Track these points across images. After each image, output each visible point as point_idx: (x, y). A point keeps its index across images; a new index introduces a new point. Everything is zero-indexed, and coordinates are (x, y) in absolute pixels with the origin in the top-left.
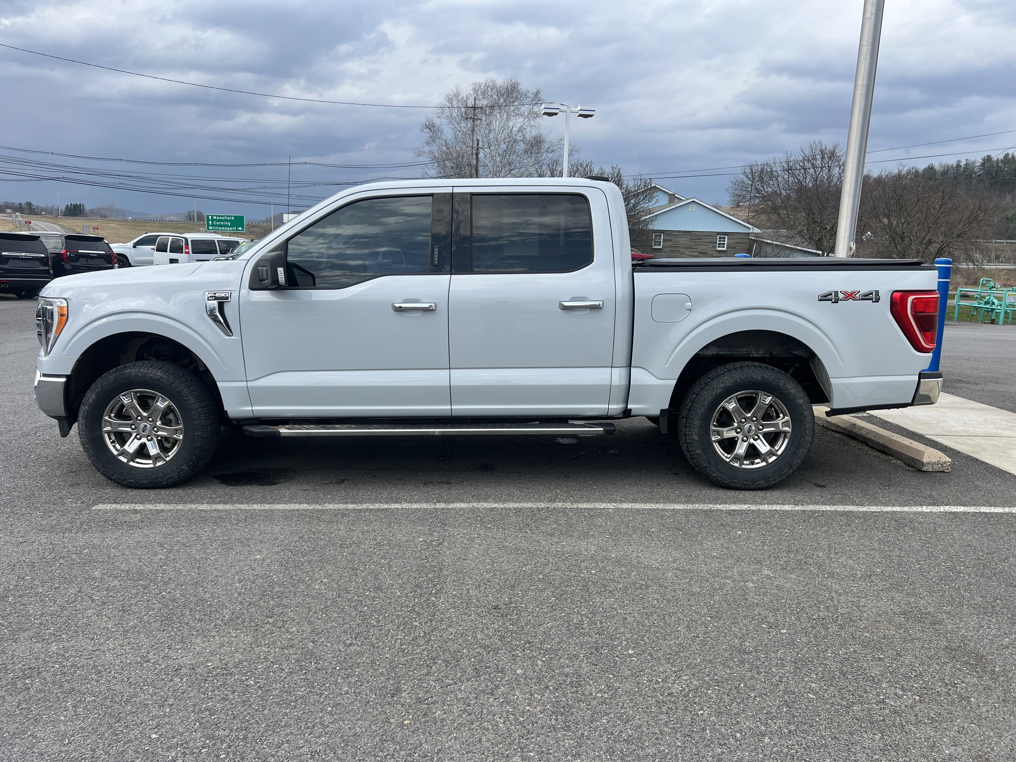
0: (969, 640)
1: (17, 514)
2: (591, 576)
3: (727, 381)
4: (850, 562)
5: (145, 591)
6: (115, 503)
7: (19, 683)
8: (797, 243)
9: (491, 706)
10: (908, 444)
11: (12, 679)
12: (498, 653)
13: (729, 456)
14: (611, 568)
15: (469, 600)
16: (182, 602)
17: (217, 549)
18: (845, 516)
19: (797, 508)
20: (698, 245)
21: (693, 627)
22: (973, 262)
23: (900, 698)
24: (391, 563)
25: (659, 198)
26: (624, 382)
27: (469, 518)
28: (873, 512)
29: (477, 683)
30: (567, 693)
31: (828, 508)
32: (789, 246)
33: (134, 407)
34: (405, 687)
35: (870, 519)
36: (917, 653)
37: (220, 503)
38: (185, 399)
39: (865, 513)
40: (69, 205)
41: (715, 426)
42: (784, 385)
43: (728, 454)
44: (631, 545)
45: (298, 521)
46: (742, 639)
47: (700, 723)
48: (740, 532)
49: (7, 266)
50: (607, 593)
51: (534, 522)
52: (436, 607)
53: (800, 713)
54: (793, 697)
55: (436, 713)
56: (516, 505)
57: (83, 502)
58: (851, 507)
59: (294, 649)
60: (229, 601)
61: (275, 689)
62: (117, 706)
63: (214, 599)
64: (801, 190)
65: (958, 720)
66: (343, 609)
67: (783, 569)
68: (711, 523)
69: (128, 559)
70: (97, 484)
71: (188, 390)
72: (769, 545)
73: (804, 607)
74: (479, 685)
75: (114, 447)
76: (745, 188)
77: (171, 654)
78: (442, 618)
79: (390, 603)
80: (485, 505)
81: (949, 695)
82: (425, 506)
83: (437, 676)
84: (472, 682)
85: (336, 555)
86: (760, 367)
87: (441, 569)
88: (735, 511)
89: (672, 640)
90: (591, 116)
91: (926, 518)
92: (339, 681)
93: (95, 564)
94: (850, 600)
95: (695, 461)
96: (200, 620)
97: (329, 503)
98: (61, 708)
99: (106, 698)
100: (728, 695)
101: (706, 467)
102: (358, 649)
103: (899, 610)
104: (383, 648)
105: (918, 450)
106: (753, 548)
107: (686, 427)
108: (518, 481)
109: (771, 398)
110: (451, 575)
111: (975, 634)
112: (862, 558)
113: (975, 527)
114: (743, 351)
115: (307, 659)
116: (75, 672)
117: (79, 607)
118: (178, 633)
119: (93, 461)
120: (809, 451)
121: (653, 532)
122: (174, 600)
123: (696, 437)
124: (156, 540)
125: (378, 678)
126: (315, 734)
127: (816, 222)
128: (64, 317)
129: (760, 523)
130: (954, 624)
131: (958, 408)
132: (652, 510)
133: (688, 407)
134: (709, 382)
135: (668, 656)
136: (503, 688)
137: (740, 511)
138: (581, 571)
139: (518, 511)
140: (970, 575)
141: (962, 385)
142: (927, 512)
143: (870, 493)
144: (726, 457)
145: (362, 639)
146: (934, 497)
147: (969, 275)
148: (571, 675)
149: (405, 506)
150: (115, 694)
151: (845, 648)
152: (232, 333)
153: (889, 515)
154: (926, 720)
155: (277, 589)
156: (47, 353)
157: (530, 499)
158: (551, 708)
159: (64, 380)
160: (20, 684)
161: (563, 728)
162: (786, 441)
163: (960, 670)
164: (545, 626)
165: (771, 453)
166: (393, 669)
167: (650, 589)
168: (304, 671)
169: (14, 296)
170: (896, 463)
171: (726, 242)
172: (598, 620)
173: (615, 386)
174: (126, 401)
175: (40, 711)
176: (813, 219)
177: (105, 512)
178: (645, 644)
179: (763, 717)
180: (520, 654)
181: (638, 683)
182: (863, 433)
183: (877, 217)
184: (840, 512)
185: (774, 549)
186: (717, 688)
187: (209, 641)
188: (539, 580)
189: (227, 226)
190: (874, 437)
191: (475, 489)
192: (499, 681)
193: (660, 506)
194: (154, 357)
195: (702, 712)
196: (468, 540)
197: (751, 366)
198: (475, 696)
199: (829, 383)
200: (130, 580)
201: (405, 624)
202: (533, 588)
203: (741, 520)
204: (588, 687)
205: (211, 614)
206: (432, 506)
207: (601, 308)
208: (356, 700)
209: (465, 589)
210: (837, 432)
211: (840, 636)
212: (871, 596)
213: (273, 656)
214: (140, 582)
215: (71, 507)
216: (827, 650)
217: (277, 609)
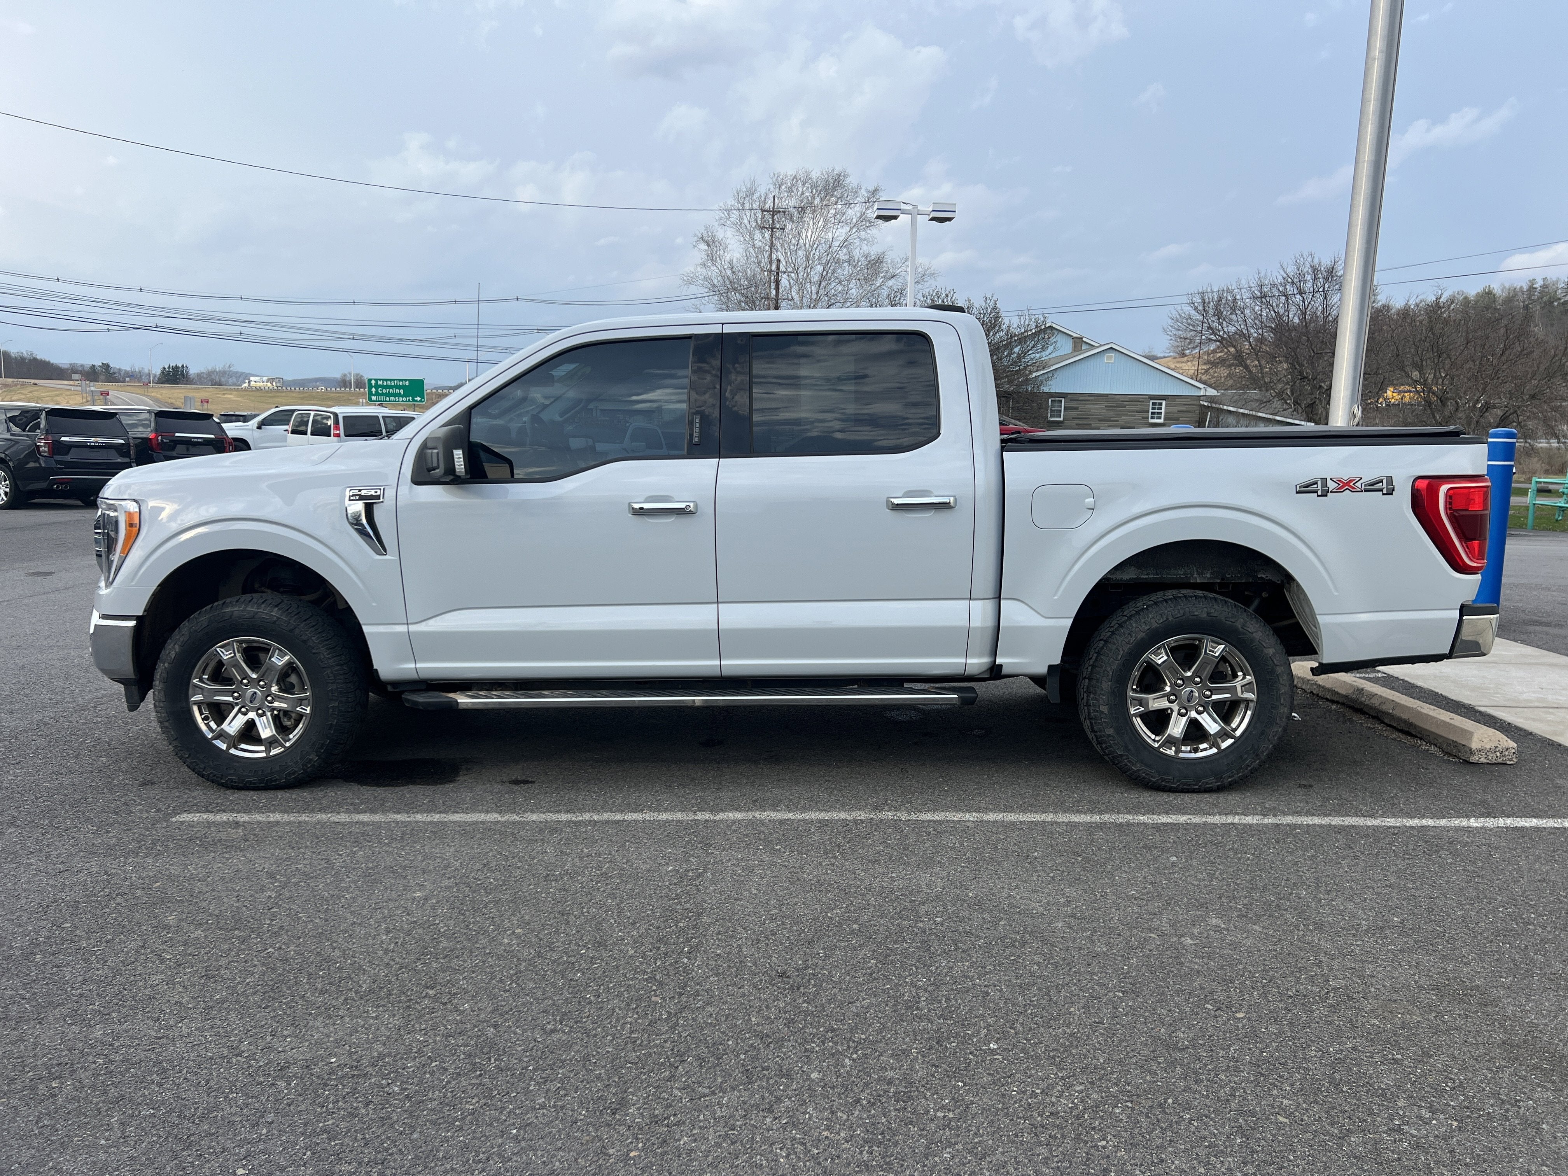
0: (1541, 1032)
1: (57, 828)
2: (934, 926)
3: (1153, 621)
4: (1350, 906)
5: (243, 947)
6: (207, 811)
7: (41, 1087)
8: (1276, 411)
9: (768, 1131)
10: (1448, 720)
11: (32, 1080)
12: (782, 1046)
13: (1157, 738)
14: (966, 914)
15: (741, 962)
16: (297, 964)
17: (355, 882)
18: (1343, 834)
19: (1266, 821)
20: (1120, 416)
21: (1093, 1008)
22: (1557, 438)
23: (1426, 1123)
24: (623, 905)
25: (1058, 344)
26: (990, 623)
27: (747, 835)
28: (1390, 827)
29: (746, 1094)
30: (890, 1111)
31: (1317, 820)
32: (1264, 415)
33: (237, 666)
34: (635, 1098)
35: (1384, 838)
36: (1457, 1052)
37: (365, 812)
38: (314, 651)
39: (1376, 829)
40: (166, 367)
41: (1134, 691)
42: (1243, 626)
43: (1156, 735)
44: (999, 878)
45: (482, 839)
46: (1173, 1026)
47: (1101, 1162)
48: (1174, 858)
49: (68, 458)
50: (959, 954)
51: (848, 842)
52: (688, 974)
53: (1263, 1146)
54: (1252, 1121)
55: (680, 1140)
56: (821, 816)
57: (158, 811)
58: (1354, 819)
59: (465, 1038)
60: (369, 962)
61: (432, 1100)
62: (186, 1124)
63: (347, 960)
64: (1281, 328)
65: (1521, 1160)
66: (544, 976)
67: (1241, 916)
68: (1128, 843)
69: (220, 897)
70: (182, 783)
71: (318, 638)
72: (1220, 878)
73: (1273, 977)
74: (751, 1096)
75: (207, 725)
76: (1194, 326)
77: (276, 1043)
78: (697, 991)
79: (617, 967)
80: (773, 815)
81: (1507, 1120)
82: (679, 816)
83: (685, 1081)
84: (740, 1091)
85: (538, 892)
86: (1205, 597)
87: (699, 915)
88: (1167, 825)
89: (1059, 1028)
90: (949, 219)
91: (1474, 837)
92: (531, 1088)
93: (169, 905)
94: (1349, 966)
95: (1104, 746)
96: (323, 992)
97: (532, 811)
98: (102, 1126)
99: (171, 1111)
100: (1148, 1117)
101: (1121, 755)
102: (564, 1038)
103: (1428, 983)
104: (603, 1037)
105: (1463, 730)
106: (1195, 882)
107: (1088, 692)
108: (826, 778)
109: (1223, 646)
110: (714, 924)
111: (1550, 1021)
112: (1370, 900)
113: (1554, 851)
114: (1179, 573)
115: (483, 1053)
116: (127, 1070)
117: (140, 969)
118: (288, 1012)
119: (175, 747)
120: (1285, 730)
121: (1036, 858)
122: (285, 961)
123: (1104, 709)
124: (264, 868)
125: (593, 1084)
126: (490, 1171)
127: (1305, 378)
128: (135, 528)
129: (1206, 844)
130: (1518, 1006)
131: (1530, 664)
132: (1036, 823)
133: (1092, 661)
134: (1125, 622)
135: (1052, 1054)
136: (787, 1102)
137: (1175, 825)
138: (918, 919)
139: (824, 825)
140: (1544, 928)
141: (1538, 628)
142: (1476, 828)
143: (1386, 796)
144: (1154, 740)
145: (571, 1023)
146: (1488, 804)
147: (1550, 457)
148: (897, 1083)
149: (648, 816)
150: (185, 1106)
151: (1338, 1043)
152: (385, 551)
153: (1416, 833)
154: (1468, 1160)
155: (444, 944)
156: (109, 584)
157: (843, 805)
158: (862, 1135)
159: (132, 623)
160: (42, 1089)
161: (881, 1167)
162: (1249, 713)
163: (1525, 1079)
164: (858, 1004)
165: (1224, 734)
166: (616, 1069)
167: (1027, 947)
168: (478, 1073)
169: (79, 503)
170: (1428, 750)
171: (1163, 411)
172: (943, 996)
173: (975, 628)
174: (226, 655)
175: (70, 1130)
176: (1301, 373)
177: (191, 825)
178: (1016, 1034)
179: (1202, 1153)
180: (817, 1049)
181: (1003, 1096)
182: (1375, 702)
183: (1402, 369)
184: (1335, 827)
185: (1228, 885)
186: (1129, 1104)
187: (334, 1024)
188: (852, 932)
189: (399, 395)
190: (1393, 709)
191: (758, 790)
192: (782, 1090)
193: (1049, 817)
194: (268, 588)
195: (1104, 1143)
196: (743, 870)
197: (1191, 597)
198: (744, 1113)
199: (1316, 624)
200: (221, 929)
201: (640, 999)
202: (843, 944)
203: (1177, 840)
204: (923, 1101)
205: (340, 982)
206: (691, 816)
207: (952, 508)
208: (557, 1119)
209: (735, 945)
210: (1333, 702)
211: (1331, 1023)
212: (1383, 960)
213: (432, 1048)
214: (236, 932)
215: (140, 818)
216: (1309, 1046)
217: (442, 975)
